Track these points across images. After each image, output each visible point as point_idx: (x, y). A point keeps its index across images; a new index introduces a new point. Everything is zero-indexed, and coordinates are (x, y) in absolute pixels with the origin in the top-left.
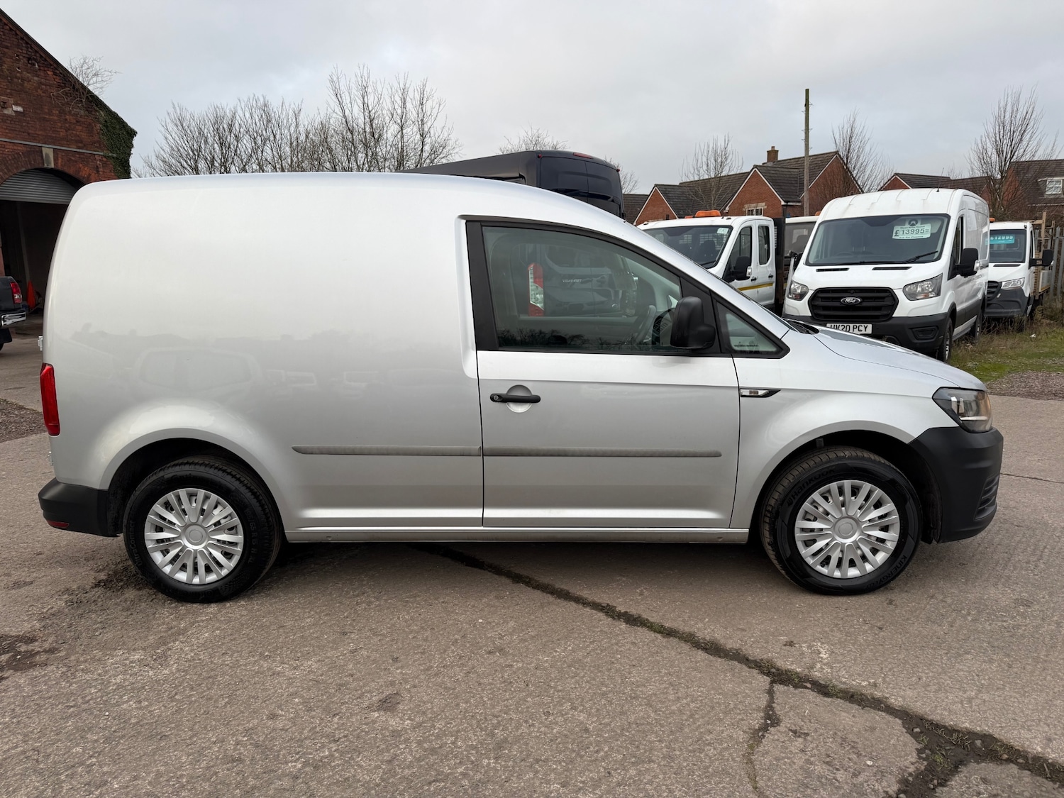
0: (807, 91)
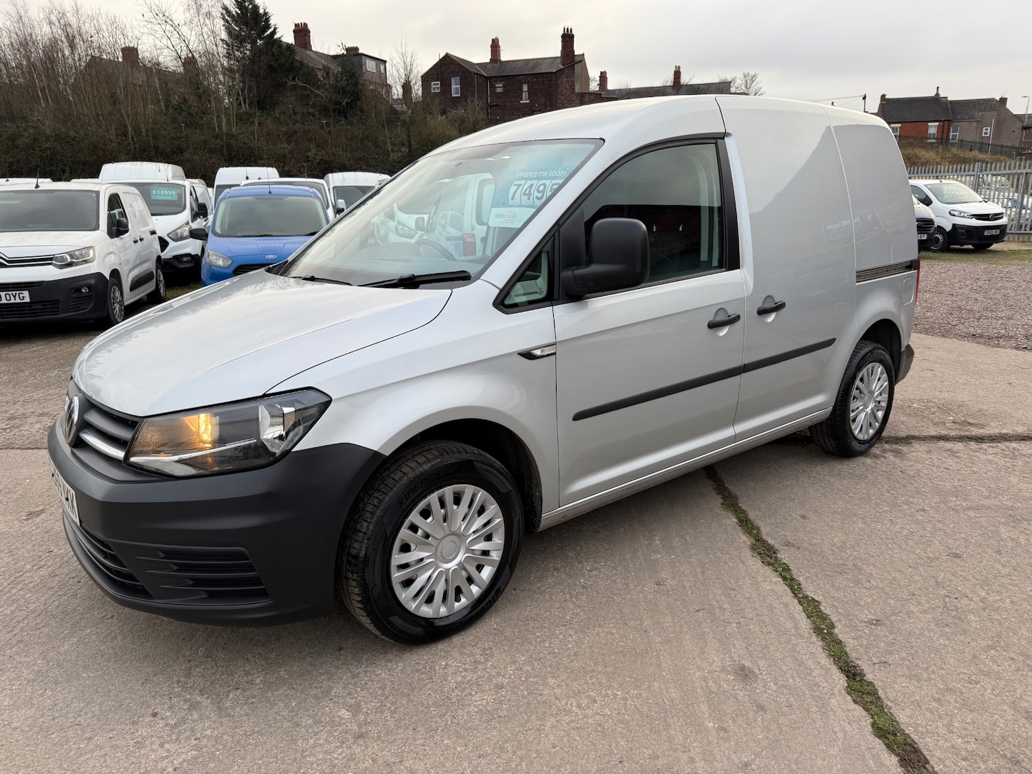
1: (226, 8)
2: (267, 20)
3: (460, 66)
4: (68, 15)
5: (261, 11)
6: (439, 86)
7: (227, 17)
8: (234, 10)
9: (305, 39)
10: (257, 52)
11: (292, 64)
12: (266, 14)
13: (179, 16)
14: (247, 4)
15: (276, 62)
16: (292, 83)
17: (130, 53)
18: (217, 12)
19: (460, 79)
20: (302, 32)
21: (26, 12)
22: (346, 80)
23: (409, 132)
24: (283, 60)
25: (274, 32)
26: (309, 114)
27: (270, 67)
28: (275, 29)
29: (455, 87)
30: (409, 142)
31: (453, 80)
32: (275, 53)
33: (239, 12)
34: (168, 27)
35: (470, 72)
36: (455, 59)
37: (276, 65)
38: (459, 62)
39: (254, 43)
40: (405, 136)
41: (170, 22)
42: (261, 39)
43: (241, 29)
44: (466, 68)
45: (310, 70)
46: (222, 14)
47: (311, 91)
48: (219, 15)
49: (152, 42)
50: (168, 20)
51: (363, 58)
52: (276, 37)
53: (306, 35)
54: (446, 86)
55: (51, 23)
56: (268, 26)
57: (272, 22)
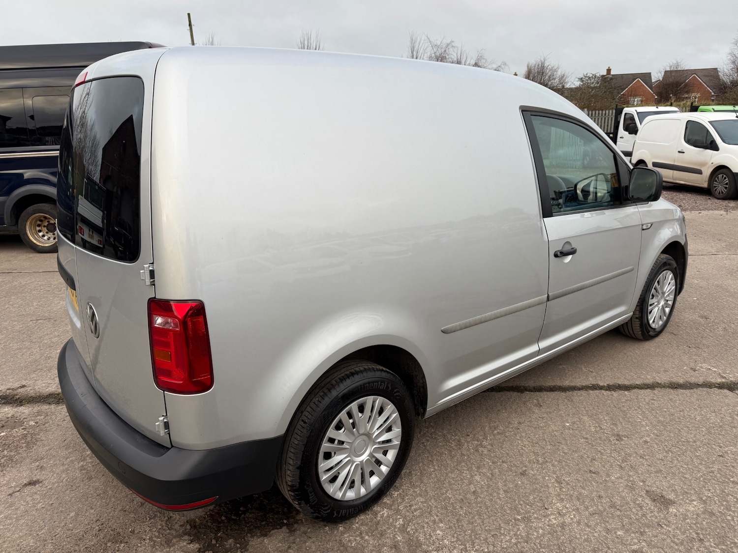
0: (189, 15)
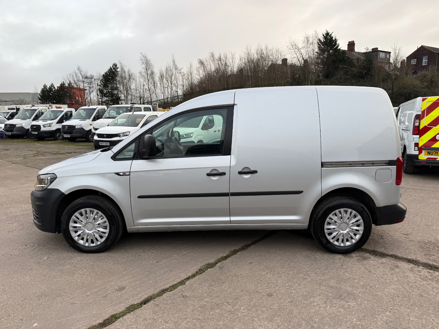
1: (319, 40)
2: (336, 42)
3: (429, 50)
4: (263, 50)
5: (334, 39)
6: (416, 61)
7: (319, 43)
8: (322, 40)
9: (352, 47)
10: (329, 55)
11: (343, 58)
12: (335, 39)
13: (300, 45)
14: (328, 37)
15: (336, 59)
16: (342, 66)
17: (285, 61)
18: (316, 42)
19: (428, 57)
20: (351, 45)
21: (250, 51)
22: (366, 63)
23: (393, 83)
24: (339, 58)
25: (338, 46)
26: (347, 78)
27: (334, 61)
28: (338, 45)
29: (425, 61)
30: (393, 88)
31: (424, 58)
32: (337, 55)
33: (325, 40)
34: (297, 50)
35: (434, 53)
36: (426, 48)
37: (336, 60)
38: (428, 49)
39: (329, 51)
40: (391, 86)
41: (297, 48)
42: (332, 50)
43: (324, 47)
44: (433, 52)
45: (351, 60)
46: (318, 42)
47: (350, 69)
48: (316, 43)
49: (290, 56)
50: (297, 47)
51: (379, 52)
52: (338, 48)
53: (353, 46)
54: (420, 61)
55: (257, 54)
56: (336, 44)
57: (338, 43)
